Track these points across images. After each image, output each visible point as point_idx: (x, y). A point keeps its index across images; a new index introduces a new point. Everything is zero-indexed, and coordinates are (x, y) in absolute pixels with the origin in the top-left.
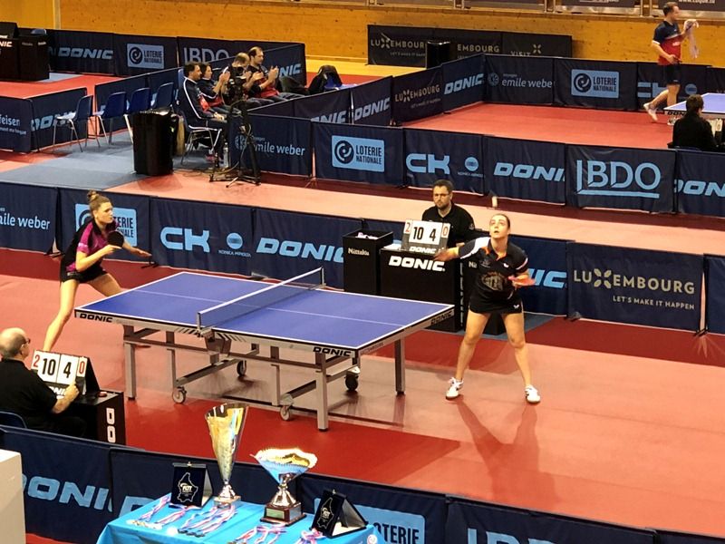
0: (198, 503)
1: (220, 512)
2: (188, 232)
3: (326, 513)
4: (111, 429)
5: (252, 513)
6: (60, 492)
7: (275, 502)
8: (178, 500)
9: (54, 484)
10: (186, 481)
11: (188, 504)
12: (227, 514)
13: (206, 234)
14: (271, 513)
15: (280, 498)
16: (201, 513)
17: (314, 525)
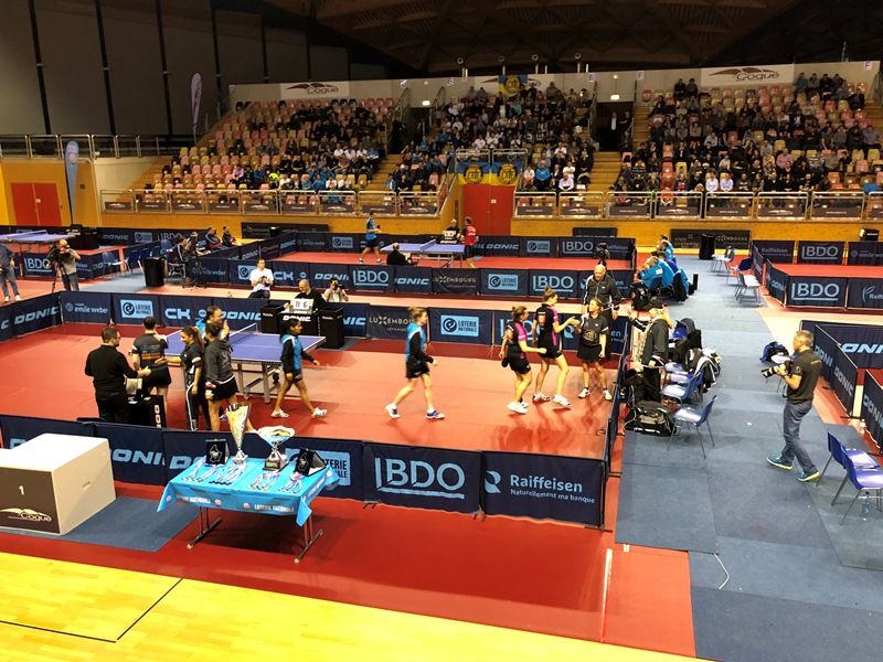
0: (222, 462)
1: (238, 466)
2: (179, 310)
3: (303, 462)
4: (158, 416)
5: (257, 464)
6: (132, 456)
7: (270, 458)
8: (209, 462)
9: (128, 453)
10: (214, 450)
11: (217, 463)
12: (241, 467)
13: (188, 311)
14: (268, 464)
15: (274, 456)
16: (226, 468)
17: (296, 470)
